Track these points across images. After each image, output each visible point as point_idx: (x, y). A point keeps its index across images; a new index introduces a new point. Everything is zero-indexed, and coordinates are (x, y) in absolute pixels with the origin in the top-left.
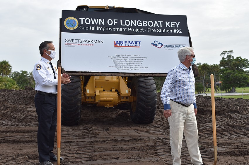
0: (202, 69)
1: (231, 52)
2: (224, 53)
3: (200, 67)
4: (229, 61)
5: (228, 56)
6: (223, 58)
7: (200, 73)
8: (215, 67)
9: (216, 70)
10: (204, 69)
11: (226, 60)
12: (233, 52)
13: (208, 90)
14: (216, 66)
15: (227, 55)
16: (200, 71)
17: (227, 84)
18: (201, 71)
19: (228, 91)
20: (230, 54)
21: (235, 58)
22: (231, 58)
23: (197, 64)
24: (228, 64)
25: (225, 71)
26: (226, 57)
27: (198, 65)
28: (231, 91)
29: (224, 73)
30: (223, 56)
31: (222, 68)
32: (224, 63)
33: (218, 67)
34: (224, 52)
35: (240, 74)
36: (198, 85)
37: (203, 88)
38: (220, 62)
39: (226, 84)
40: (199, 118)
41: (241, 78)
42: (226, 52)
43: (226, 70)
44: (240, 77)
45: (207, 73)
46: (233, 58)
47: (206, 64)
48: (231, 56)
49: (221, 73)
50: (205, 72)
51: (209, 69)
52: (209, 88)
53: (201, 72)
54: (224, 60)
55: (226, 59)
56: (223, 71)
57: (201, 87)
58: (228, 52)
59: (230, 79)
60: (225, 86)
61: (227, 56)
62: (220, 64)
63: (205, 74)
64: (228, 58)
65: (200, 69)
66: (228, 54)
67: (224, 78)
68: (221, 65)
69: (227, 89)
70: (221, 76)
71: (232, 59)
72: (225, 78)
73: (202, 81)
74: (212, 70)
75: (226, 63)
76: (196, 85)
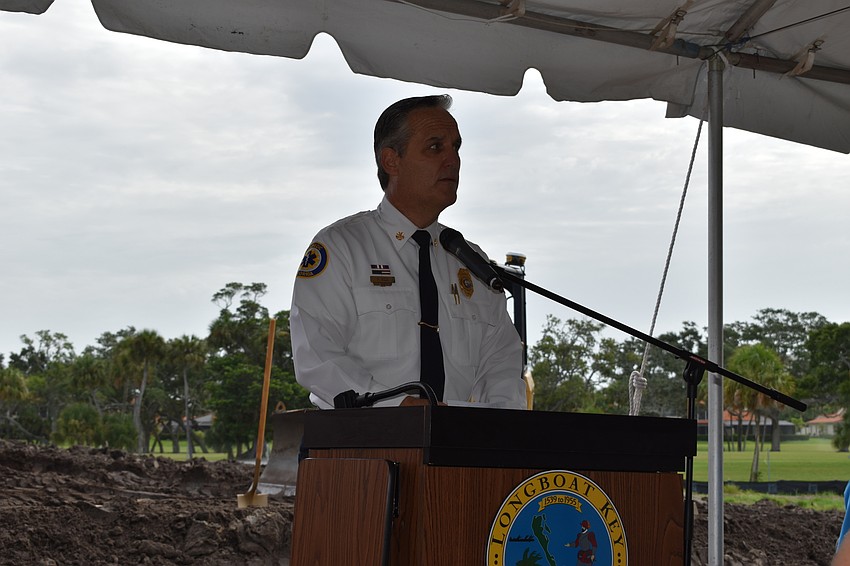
0: (132, 353)
1: (258, 287)
2: (228, 293)
3: (125, 347)
4: (249, 325)
5: (243, 307)
6: (225, 313)
7: (124, 373)
8: (185, 346)
9: (193, 360)
10: (142, 353)
11: (235, 323)
12: (267, 289)
13: (161, 446)
14: (193, 344)
15: (242, 302)
16: (125, 362)
17: (234, 422)
18: (132, 365)
19: (239, 450)
20: (252, 297)
21: (271, 316)
22: (258, 316)
23: (120, 333)
24: (242, 341)
25: (227, 368)
26: (238, 310)
27: (124, 336)
28: (250, 450)
29: (226, 378)
30: (222, 303)
32: (228, 334)
33: (203, 349)
34: (228, 286)
35: (287, 384)
36: (113, 420)
37: (132, 434)
38: (212, 329)
39: (231, 420)
41: (293, 399)
42: (236, 286)
43: (235, 364)
44: (288, 395)
45: (159, 375)
46: (265, 314)
47: (154, 333)
48: (258, 305)
49: (215, 374)
50: (148, 368)
51: (161, 356)
52: (163, 442)
53: (127, 368)
54: (227, 320)
55: (234, 316)
56: (219, 366)
57: (127, 431)
58: (246, 288)
59: (245, 402)
60: (228, 430)
61: (240, 305)
62: (210, 336)
63: (145, 374)
64: (244, 313)
65: (126, 352)
66: (246, 298)
67: (220, 396)
68: (214, 339)
69: (234, 442)
70: (213, 390)
71: (258, 320)
72: (227, 398)
73: (130, 409)
74: (178, 359)
75: (235, 336)
76: (105, 421)
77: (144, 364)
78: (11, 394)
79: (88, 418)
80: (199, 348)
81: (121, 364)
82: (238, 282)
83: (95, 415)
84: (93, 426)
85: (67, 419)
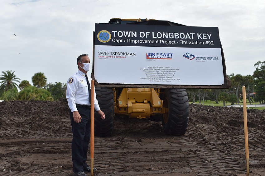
2: (258, 64)
3: (233, 78)
4: (263, 71)
6: (257, 69)
7: (233, 85)
8: (249, 77)
9: (250, 81)
10: (237, 80)
11: (260, 71)
13: (242, 101)
16: (233, 82)
18: (235, 82)
19: (262, 102)
20: (264, 65)
23: (231, 75)
24: (262, 75)
25: (259, 82)
26: (260, 68)
29: (258, 85)
30: (256, 67)
31: (256, 79)
32: (258, 74)
34: (257, 62)
36: (231, 96)
37: (236, 99)
38: (254, 73)
39: (260, 95)
40: (232, 130)
43: (260, 81)
45: (241, 84)
47: (240, 75)
49: (255, 84)
50: (238, 83)
51: (242, 80)
54: (258, 71)
55: (259, 69)
56: (257, 82)
57: (235, 98)
58: (262, 62)
59: (264, 90)
60: (259, 97)
61: (261, 67)
62: (254, 75)
63: (238, 85)
64: (262, 69)
65: (234, 80)
66: (262, 65)
67: (257, 89)
69: (261, 100)
70: (255, 87)
72: (259, 89)
73: (235, 93)
74: (246, 81)
75: (260, 74)
76: (229, 96)
77: (238, 82)
78: (207, 90)
79: (225, 95)
80: (251, 78)
81: (232, 83)
82: (260, 61)
83: (227, 94)
84: (227, 97)
85: (221, 96)
